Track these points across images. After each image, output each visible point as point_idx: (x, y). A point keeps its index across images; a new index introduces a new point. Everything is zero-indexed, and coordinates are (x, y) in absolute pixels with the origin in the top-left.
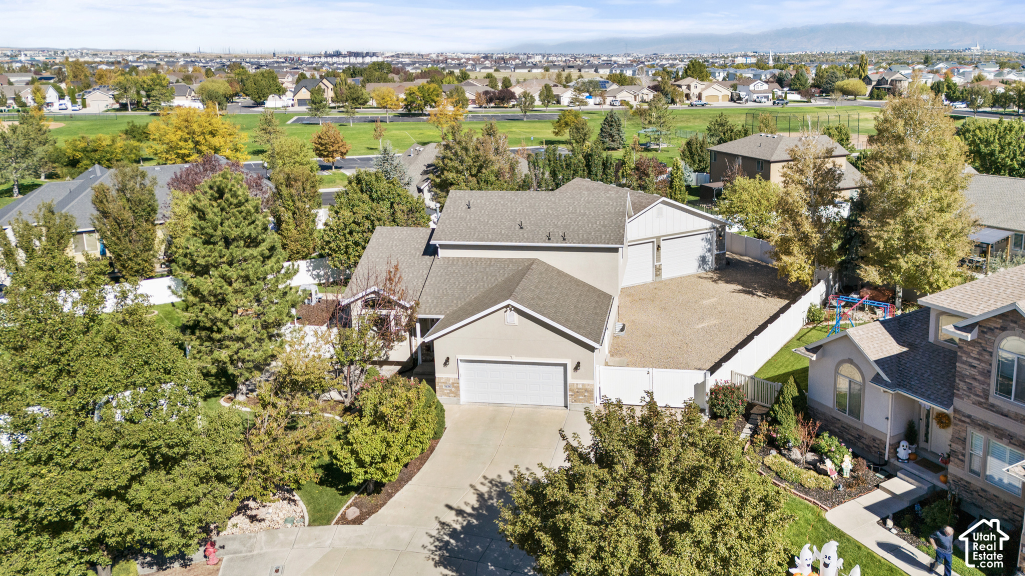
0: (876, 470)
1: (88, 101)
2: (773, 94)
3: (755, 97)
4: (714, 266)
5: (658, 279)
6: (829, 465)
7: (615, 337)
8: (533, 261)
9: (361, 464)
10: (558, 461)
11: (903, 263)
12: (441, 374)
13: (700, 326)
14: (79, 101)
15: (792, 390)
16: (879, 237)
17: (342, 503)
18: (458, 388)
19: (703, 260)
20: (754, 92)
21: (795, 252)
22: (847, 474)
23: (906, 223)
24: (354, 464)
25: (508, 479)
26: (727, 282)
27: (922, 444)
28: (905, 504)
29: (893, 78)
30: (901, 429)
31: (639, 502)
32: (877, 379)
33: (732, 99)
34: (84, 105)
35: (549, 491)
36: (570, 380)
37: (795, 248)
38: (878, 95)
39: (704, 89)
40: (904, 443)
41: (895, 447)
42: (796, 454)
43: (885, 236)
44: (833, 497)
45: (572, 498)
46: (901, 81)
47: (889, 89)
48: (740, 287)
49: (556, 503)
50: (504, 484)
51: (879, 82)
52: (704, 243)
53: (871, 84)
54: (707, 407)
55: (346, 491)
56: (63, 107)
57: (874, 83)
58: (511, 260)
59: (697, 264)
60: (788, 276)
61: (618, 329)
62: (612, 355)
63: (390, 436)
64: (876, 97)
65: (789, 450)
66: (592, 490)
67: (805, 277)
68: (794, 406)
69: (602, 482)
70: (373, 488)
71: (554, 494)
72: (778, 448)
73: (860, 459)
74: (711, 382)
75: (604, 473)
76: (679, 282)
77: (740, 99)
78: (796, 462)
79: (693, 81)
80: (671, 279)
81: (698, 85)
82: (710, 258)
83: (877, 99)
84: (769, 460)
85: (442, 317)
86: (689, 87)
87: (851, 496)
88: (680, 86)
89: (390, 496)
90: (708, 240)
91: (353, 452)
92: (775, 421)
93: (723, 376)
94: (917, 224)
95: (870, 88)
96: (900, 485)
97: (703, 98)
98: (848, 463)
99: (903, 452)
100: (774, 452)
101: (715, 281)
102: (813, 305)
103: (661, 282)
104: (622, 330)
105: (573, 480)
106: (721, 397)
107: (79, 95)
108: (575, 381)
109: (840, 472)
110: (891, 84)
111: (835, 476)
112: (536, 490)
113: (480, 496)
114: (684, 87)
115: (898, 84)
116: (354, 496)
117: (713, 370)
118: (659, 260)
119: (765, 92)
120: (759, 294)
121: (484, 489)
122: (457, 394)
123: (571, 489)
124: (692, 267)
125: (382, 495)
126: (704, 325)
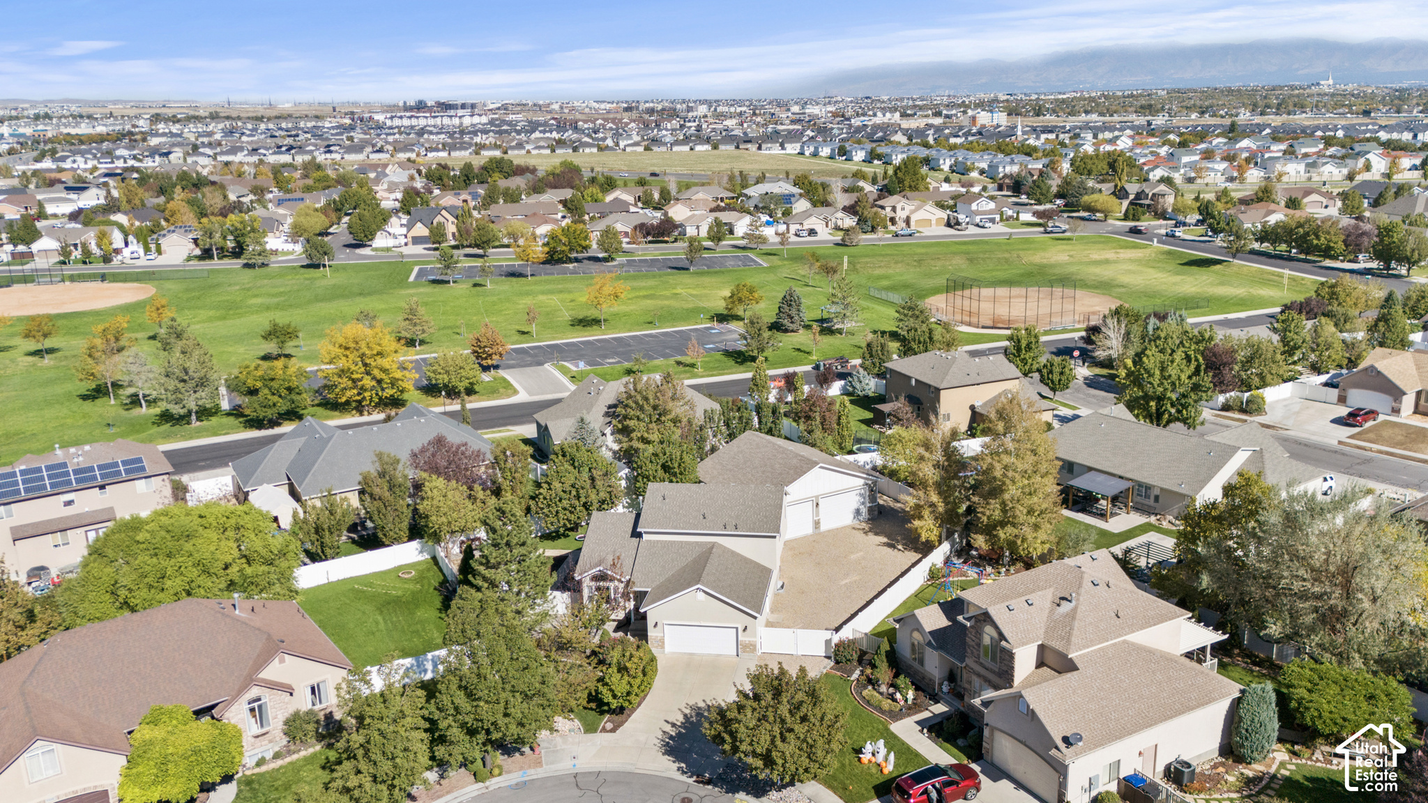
0: (930, 699)
1: (163, 247)
2: (1002, 214)
3: (977, 219)
4: (867, 516)
5: (817, 531)
6: (898, 696)
7: (776, 595)
8: (713, 545)
9: (614, 696)
10: (732, 697)
11: (1002, 534)
12: (652, 633)
13: (844, 582)
14: (153, 247)
15: (885, 646)
16: (983, 514)
17: (601, 720)
18: (663, 643)
19: (858, 512)
20: (977, 213)
21: (926, 517)
22: (910, 702)
23: (1004, 504)
24: (610, 698)
25: (702, 705)
26: (876, 534)
27: (959, 683)
28: (939, 720)
29: (1154, 191)
30: (946, 673)
31: (771, 719)
32: (929, 644)
33: (949, 225)
34: (159, 252)
35: (728, 713)
36: (740, 638)
37: (926, 513)
38: (1134, 215)
39: (913, 212)
40: (946, 683)
41: (941, 684)
42: (883, 689)
43: (988, 513)
44: (896, 716)
45: (739, 717)
46: (1164, 195)
47: (1149, 206)
48: (885, 540)
49: (731, 720)
50: (699, 708)
51: (1139, 196)
52: (858, 498)
53: (1127, 198)
54: (832, 655)
55: (602, 713)
56: (135, 255)
57: (1132, 197)
58: (697, 543)
59: (852, 516)
60: (919, 536)
61: (779, 586)
62: (772, 612)
63: (632, 681)
64: (1131, 217)
65: (879, 686)
66: (749, 714)
67: (933, 538)
68: (887, 657)
69: (754, 710)
70: (621, 710)
71: (730, 715)
72: (873, 685)
73: (920, 692)
74: (836, 638)
75: (755, 705)
76: (835, 533)
77: (958, 223)
78: (881, 694)
79: (899, 201)
80: (829, 531)
81: (906, 206)
82: (864, 510)
83: (1133, 220)
84: (865, 693)
85: (649, 590)
86: (894, 209)
87: (909, 715)
88: (883, 208)
89: (629, 716)
90: (861, 495)
91: (611, 690)
92: (874, 666)
93: (847, 633)
94: (1011, 505)
95: (1125, 203)
96: (940, 708)
97: (912, 223)
98: (911, 695)
99: (945, 688)
100: (870, 687)
101: (866, 533)
102: (934, 565)
103: (820, 533)
104: (782, 587)
105: (740, 708)
106: (841, 649)
107: (152, 239)
108: (744, 639)
109: (906, 701)
110: (1152, 199)
111: (902, 703)
112: (722, 712)
113: (685, 715)
114: (888, 209)
115: (1161, 200)
116: (607, 716)
117: (837, 630)
118: (817, 515)
119: (991, 212)
120: (900, 547)
121: (687, 711)
122: (663, 647)
123: (739, 712)
124: (847, 519)
125: (624, 716)
126: (847, 581)
